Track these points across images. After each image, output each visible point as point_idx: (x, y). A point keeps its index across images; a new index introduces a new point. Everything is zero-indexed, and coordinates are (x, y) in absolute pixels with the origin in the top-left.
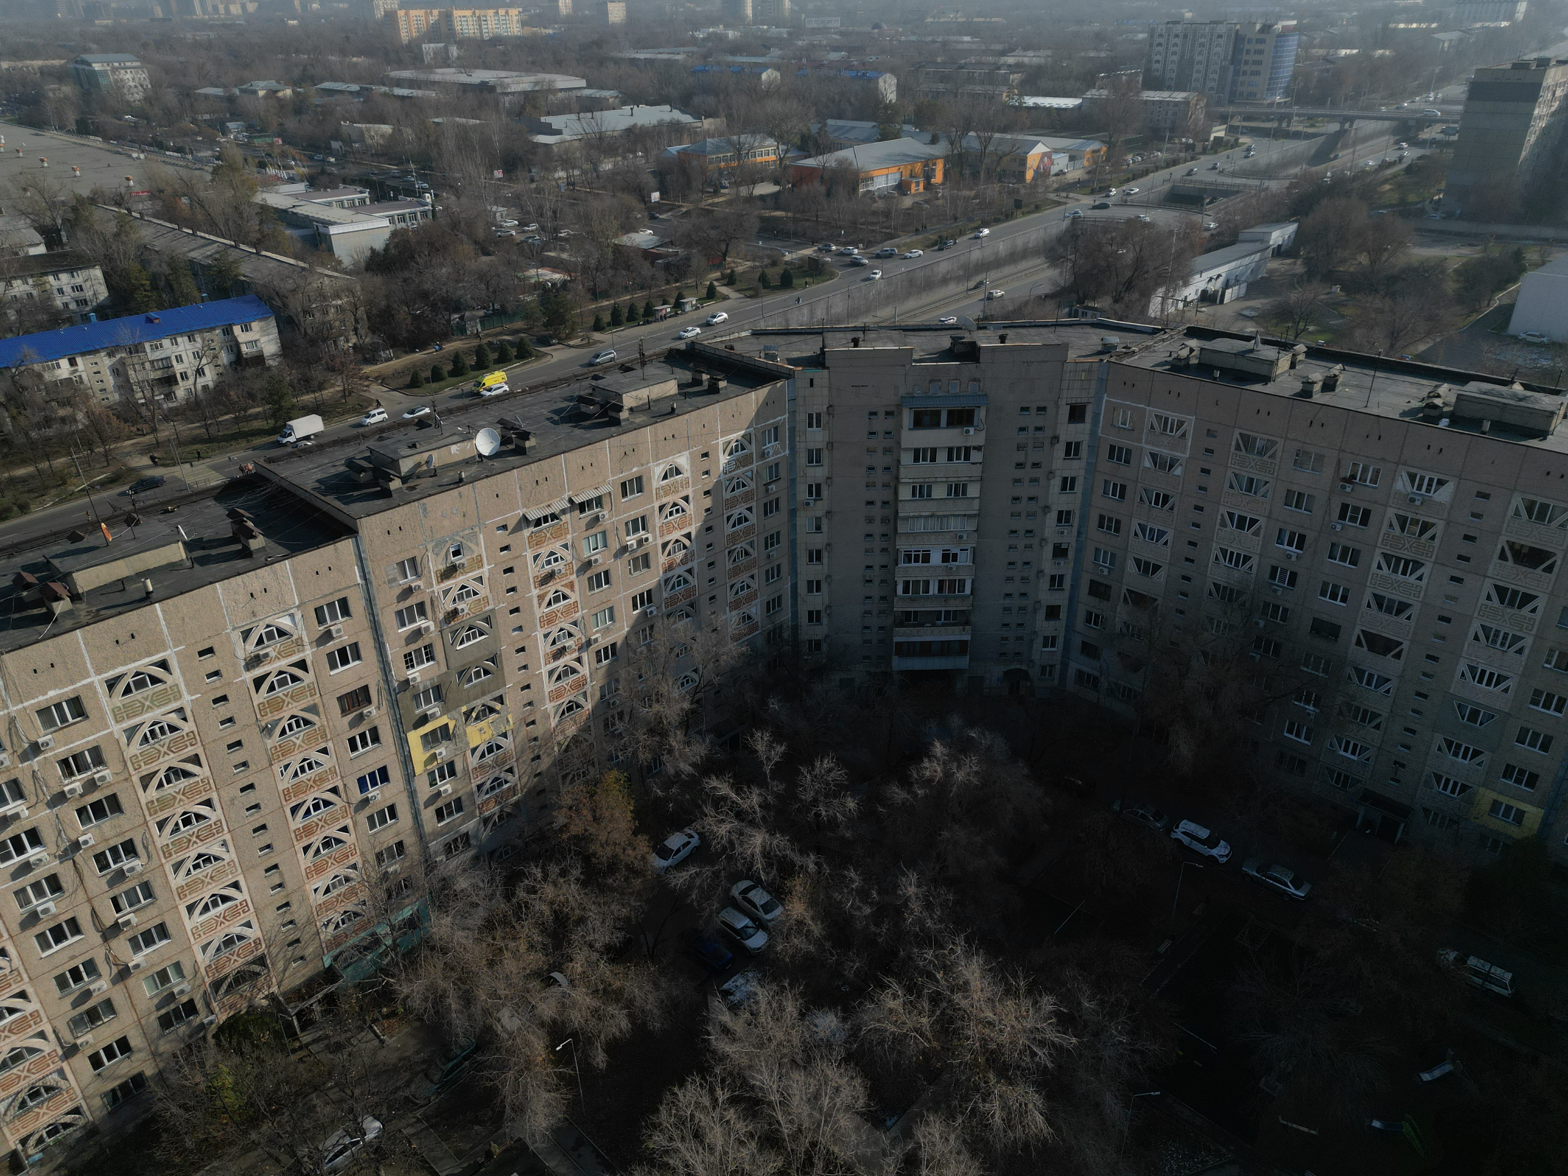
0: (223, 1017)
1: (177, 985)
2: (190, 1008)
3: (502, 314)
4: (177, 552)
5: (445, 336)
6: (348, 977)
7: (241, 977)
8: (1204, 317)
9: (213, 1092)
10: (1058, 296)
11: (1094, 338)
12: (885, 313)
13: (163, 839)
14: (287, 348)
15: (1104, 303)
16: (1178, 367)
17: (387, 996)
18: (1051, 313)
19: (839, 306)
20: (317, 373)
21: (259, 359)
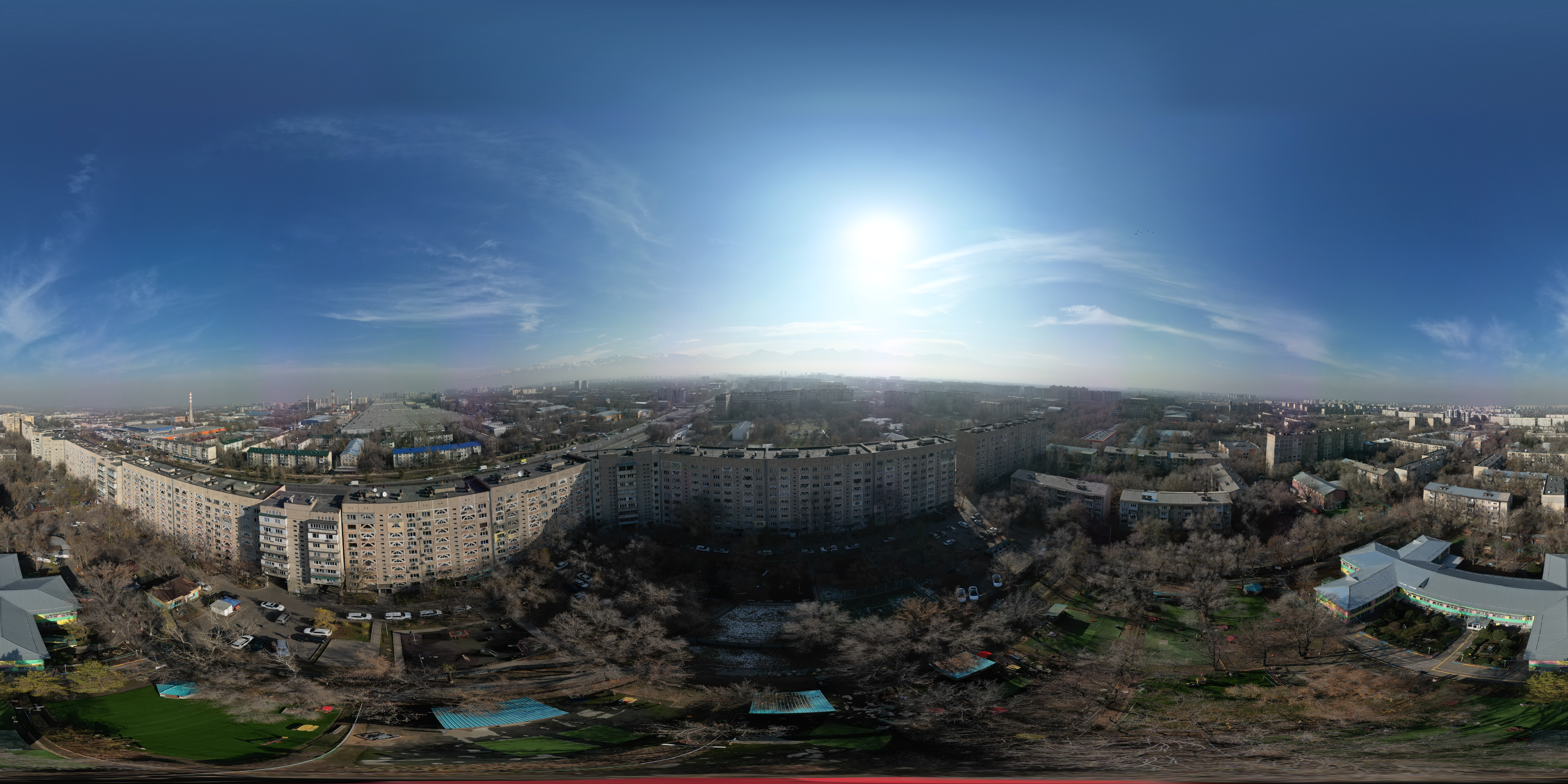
0: (440, 578)
1: (431, 569)
2: (433, 574)
3: (527, 447)
4: (454, 489)
5: (514, 451)
6: (470, 579)
7: (445, 572)
8: (679, 442)
9: (433, 590)
10: (648, 441)
11: (657, 449)
12: (611, 446)
13: (437, 542)
14: (482, 452)
15: (658, 441)
16: (676, 453)
17: (479, 585)
18: (647, 444)
19: (601, 445)
20: (487, 457)
21: (477, 453)
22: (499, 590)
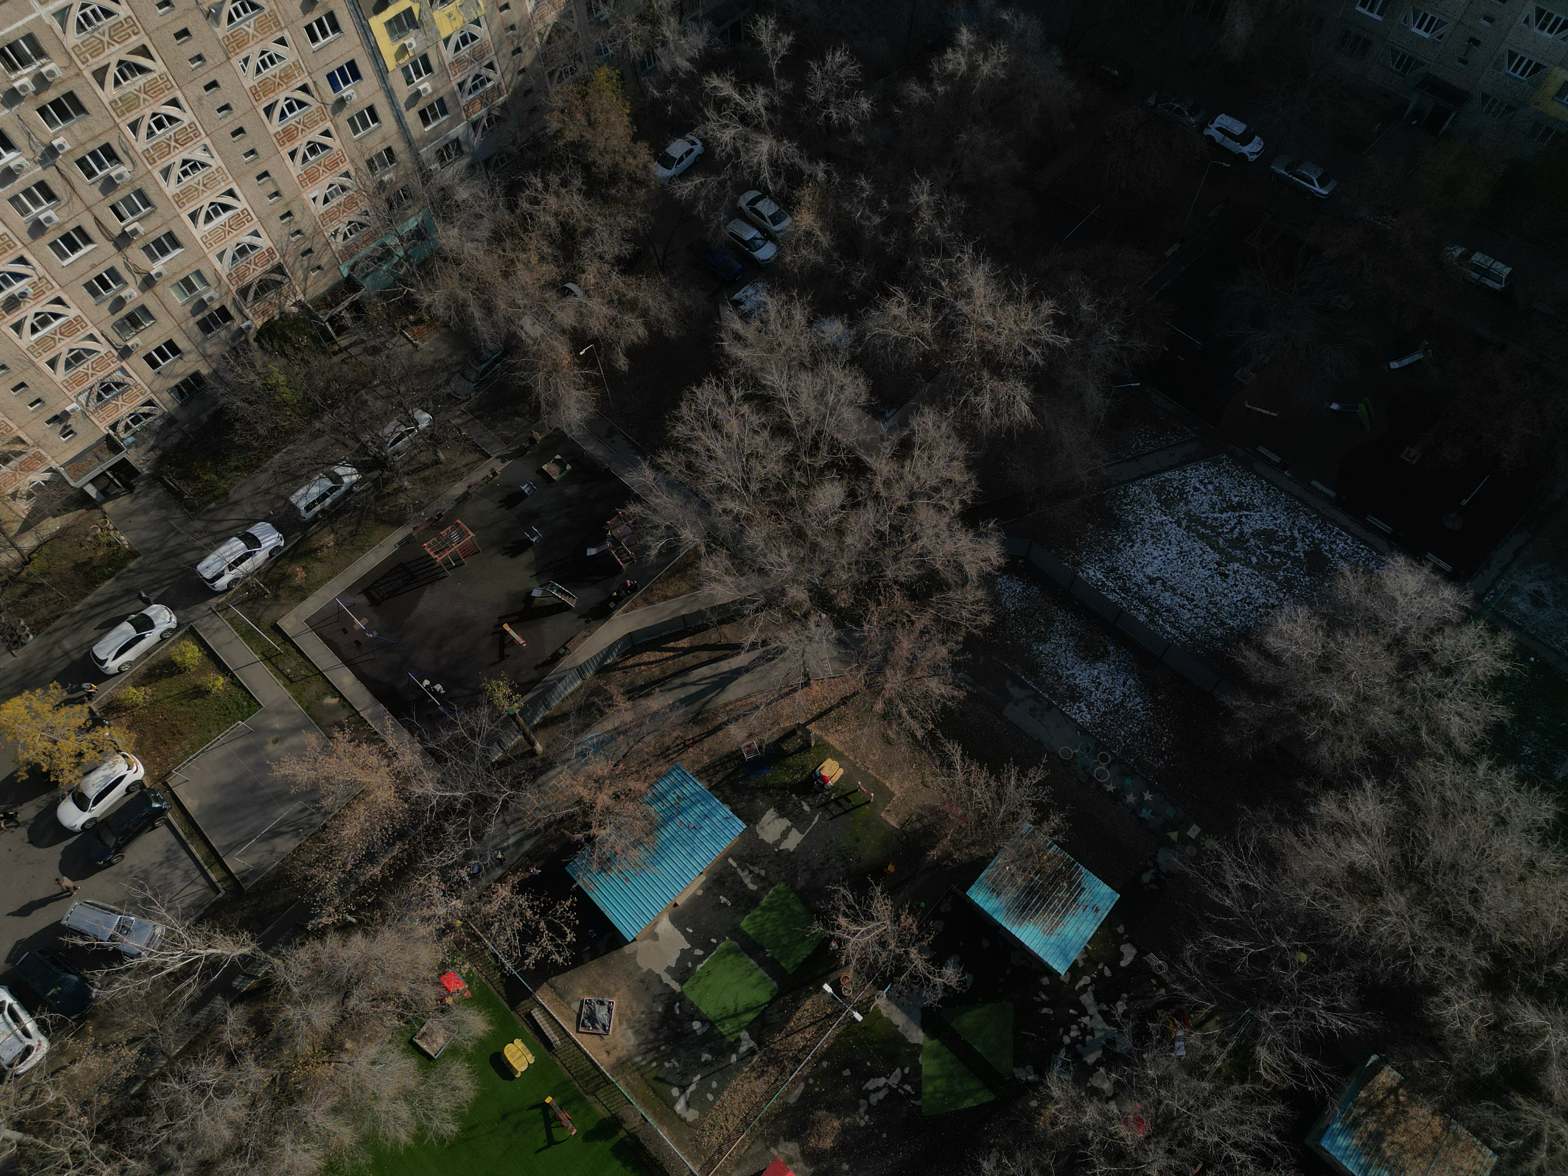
0: (259, 323)
1: (204, 292)
2: (224, 314)
6: (368, 288)
7: (264, 286)
13: (141, 143)
22: (489, 308)
